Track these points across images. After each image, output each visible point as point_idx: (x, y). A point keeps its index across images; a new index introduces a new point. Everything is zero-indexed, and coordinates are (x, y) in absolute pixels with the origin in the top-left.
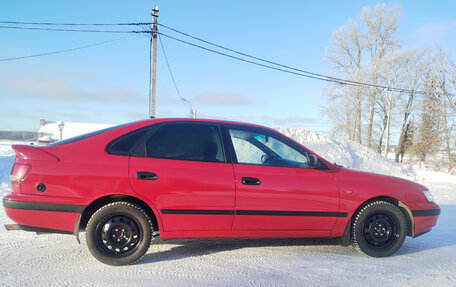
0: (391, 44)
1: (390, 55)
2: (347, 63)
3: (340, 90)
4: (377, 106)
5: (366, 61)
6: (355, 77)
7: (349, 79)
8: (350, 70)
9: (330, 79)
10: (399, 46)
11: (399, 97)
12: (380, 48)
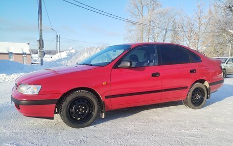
0: (157, 5)
1: (157, 11)
2: (137, 14)
3: (133, 27)
4: (151, 36)
5: (145, 13)
6: (140, 21)
7: (138, 21)
8: (138, 17)
9: (128, 21)
10: (161, 6)
11: (161, 32)
12: (152, 7)
